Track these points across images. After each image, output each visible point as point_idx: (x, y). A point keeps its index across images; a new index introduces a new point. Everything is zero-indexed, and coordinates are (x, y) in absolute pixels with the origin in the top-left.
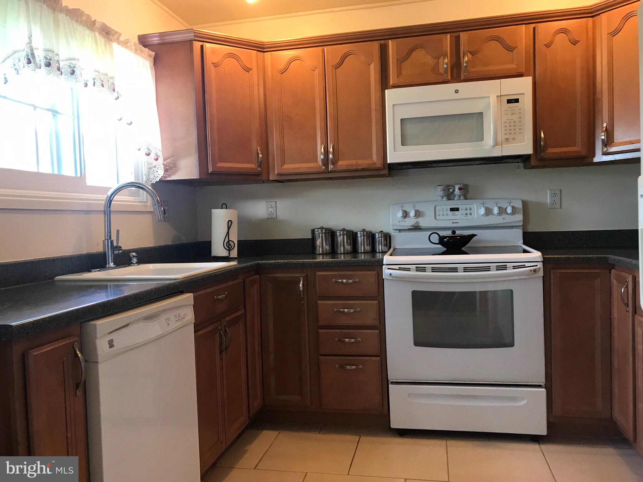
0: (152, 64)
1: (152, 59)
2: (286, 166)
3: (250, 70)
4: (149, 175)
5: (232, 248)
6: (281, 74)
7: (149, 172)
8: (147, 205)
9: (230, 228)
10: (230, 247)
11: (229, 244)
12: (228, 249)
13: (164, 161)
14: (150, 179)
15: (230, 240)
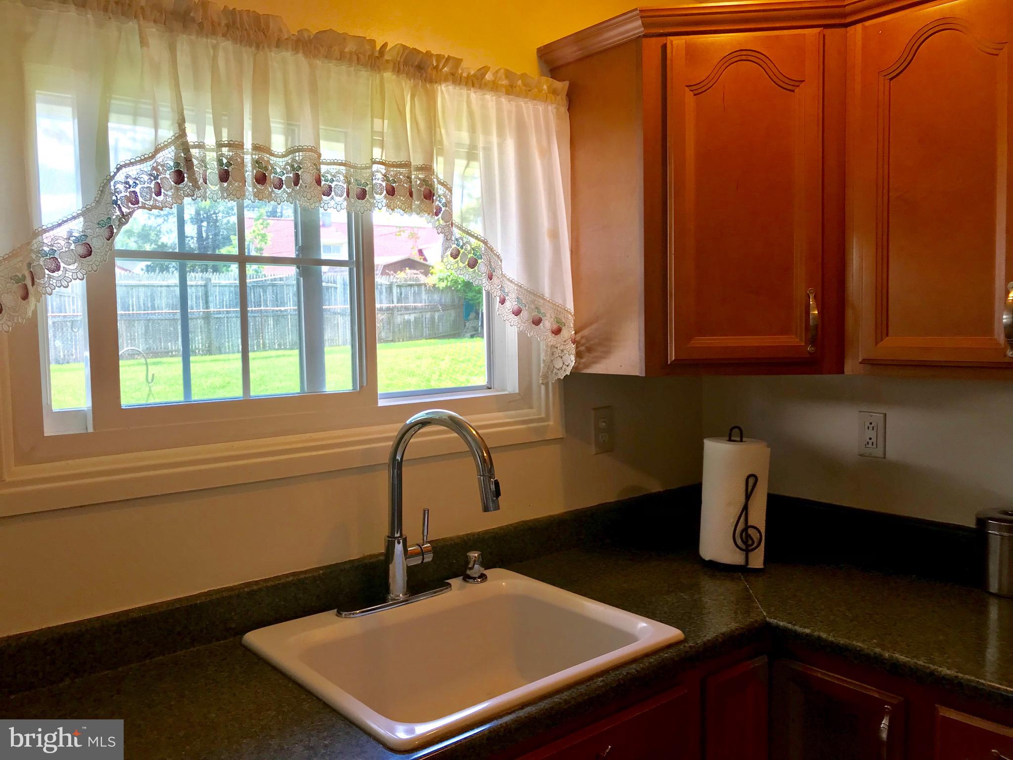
0: (564, 109)
1: (562, 99)
2: (887, 342)
3: (797, 84)
4: (552, 361)
5: (753, 547)
6: (891, 79)
7: (553, 354)
8: (548, 425)
9: (752, 492)
10: (750, 542)
11: (748, 536)
12: (744, 547)
13: (576, 333)
14: (555, 371)
15: (750, 524)
